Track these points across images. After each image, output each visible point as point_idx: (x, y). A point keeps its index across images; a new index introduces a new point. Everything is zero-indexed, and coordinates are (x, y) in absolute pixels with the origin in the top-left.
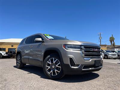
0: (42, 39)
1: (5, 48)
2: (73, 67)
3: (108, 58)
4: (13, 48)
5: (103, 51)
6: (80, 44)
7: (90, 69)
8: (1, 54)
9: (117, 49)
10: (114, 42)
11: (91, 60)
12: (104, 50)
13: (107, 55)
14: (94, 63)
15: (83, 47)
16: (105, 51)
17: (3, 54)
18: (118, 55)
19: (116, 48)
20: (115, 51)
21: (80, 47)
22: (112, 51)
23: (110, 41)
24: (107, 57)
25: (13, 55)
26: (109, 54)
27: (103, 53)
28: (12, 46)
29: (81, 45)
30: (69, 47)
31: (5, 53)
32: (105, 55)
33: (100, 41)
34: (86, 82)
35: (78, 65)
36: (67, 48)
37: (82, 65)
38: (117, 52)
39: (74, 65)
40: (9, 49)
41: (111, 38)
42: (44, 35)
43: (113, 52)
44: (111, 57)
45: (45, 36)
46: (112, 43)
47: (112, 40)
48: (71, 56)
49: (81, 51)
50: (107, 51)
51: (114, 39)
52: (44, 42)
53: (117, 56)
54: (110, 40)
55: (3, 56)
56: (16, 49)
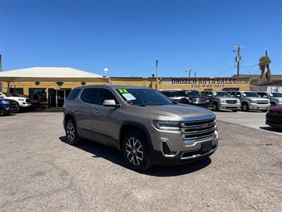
0: (117, 102)
1: (22, 89)
2: (166, 156)
3: (248, 110)
4: (39, 87)
5: (239, 93)
6: (179, 120)
7: (194, 156)
8: (18, 103)
9: (274, 88)
10: (268, 68)
11: (195, 143)
12: (242, 92)
13: (248, 102)
14: (200, 147)
15: (183, 124)
16: (245, 95)
17: (21, 103)
18: (271, 103)
19: (271, 84)
20: (265, 94)
21: (178, 124)
22: (259, 94)
23: (259, 67)
24: (248, 107)
25: (42, 103)
26: (251, 101)
27: (240, 98)
28: (37, 83)
29: (180, 122)
30: (161, 125)
31: (25, 101)
32: (244, 103)
33: (238, 66)
34: (187, 175)
35: (174, 153)
36: (158, 126)
37: (181, 152)
38: (271, 95)
39: (169, 153)
40: (30, 89)
41: (262, 59)
42: (119, 92)
43: (263, 95)
44: (256, 108)
45: (121, 94)
46: (263, 71)
47: (264, 63)
48: (165, 139)
49: (180, 130)
50: (248, 94)
51: (270, 62)
52: (119, 107)
53: (269, 104)
54: (260, 65)
55: (21, 107)
56: (45, 89)
